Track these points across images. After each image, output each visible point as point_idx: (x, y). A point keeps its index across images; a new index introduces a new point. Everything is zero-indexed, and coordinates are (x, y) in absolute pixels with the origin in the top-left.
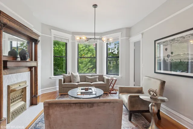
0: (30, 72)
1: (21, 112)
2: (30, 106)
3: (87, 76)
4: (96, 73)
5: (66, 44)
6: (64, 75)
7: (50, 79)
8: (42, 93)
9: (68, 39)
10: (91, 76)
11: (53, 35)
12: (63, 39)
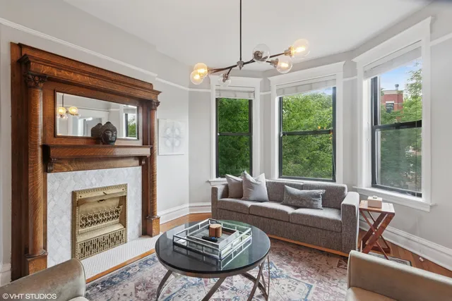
0: (141, 167)
1: (110, 247)
2: (140, 237)
3: (291, 185)
4: (334, 180)
5: (250, 102)
6: (228, 178)
7: (209, 184)
8: (190, 210)
9: (252, 90)
10: (302, 187)
11: (215, 88)
12: (239, 91)
